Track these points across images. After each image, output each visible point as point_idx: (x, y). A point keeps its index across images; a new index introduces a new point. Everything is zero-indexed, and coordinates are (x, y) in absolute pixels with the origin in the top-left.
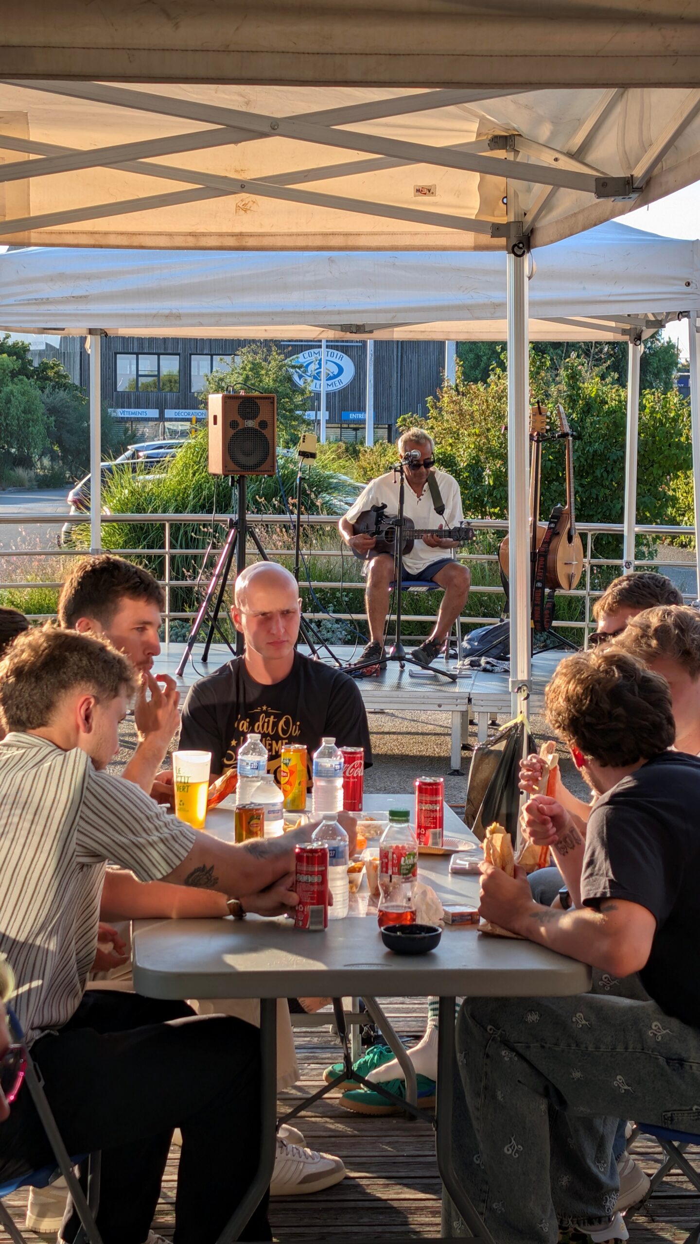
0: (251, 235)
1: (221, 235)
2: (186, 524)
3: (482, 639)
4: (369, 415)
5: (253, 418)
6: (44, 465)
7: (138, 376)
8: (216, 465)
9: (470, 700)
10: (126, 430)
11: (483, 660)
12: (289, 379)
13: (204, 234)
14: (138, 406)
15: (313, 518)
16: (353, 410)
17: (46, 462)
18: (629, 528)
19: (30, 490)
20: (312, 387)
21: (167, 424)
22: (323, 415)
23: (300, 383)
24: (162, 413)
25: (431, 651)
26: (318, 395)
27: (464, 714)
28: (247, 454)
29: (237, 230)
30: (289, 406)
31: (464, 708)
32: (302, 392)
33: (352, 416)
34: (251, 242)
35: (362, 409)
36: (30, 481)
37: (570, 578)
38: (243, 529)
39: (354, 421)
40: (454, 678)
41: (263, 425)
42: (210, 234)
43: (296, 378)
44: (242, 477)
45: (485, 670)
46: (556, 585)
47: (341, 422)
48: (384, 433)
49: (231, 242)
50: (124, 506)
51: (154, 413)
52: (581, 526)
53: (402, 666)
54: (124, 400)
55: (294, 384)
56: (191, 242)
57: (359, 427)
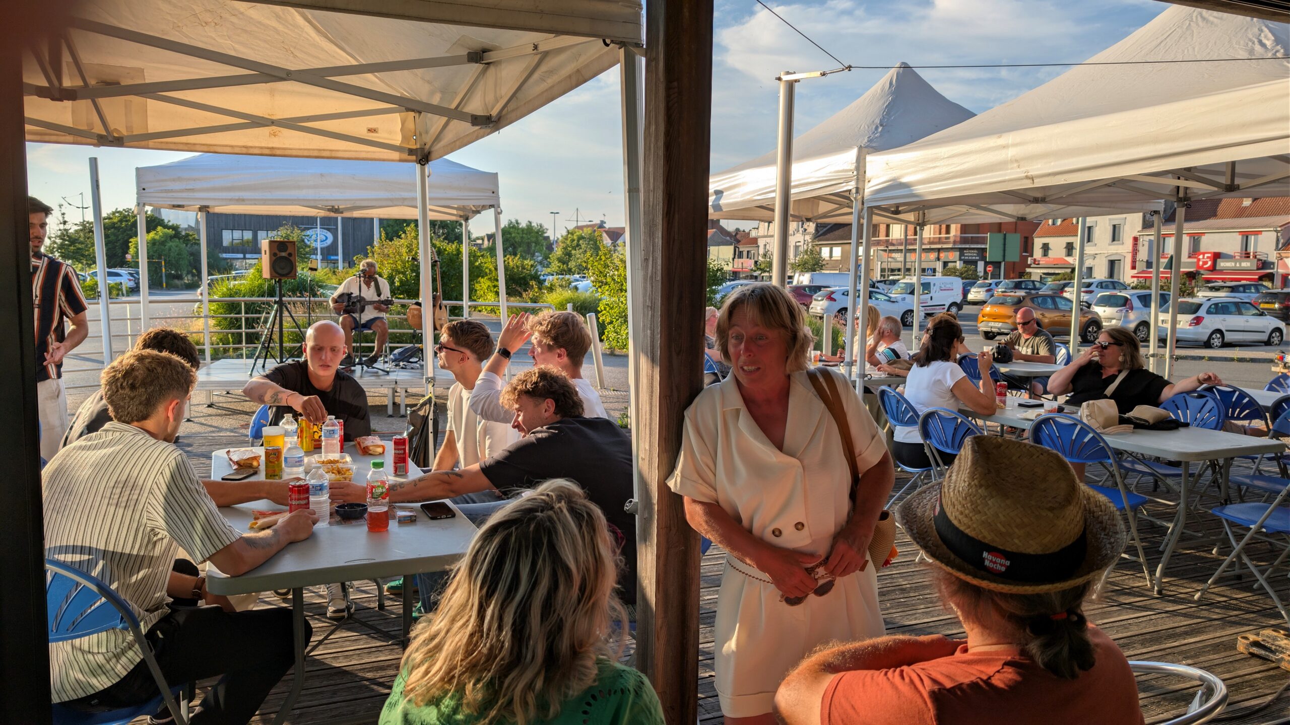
0: (279, 149)
1: (262, 148)
2: (253, 303)
4: (340, 257)
5: (285, 251)
6: (187, 279)
7: (233, 239)
8: (266, 274)
9: (396, 382)
10: (228, 263)
11: (401, 364)
12: (303, 241)
13: (251, 147)
14: (233, 253)
15: (317, 299)
16: (333, 255)
17: (190, 277)
18: (465, 303)
19: (182, 290)
20: (313, 245)
21: (247, 261)
22: (319, 257)
23: (308, 243)
24: (244, 256)
25: (374, 360)
26: (317, 249)
27: (393, 389)
28: (282, 269)
29: (270, 145)
30: (303, 252)
31: (393, 386)
32: (309, 247)
33: (332, 257)
34: (278, 152)
35: (337, 255)
36: (182, 285)
38: (281, 304)
39: (333, 260)
40: (388, 373)
41: (290, 255)
42: (255, 147)
43: (306, 241)
44: (280, 280)
45: (402, 368)
47: (327, 260)
48: (347, 265)
49: (267, 152)
50: (224, 295)
51: (241, 256)
52: (445, 302)
53: (362, 367)
54: (227, 250)
55: (305, 243)
56: (244, 150)
57: (336, 262)
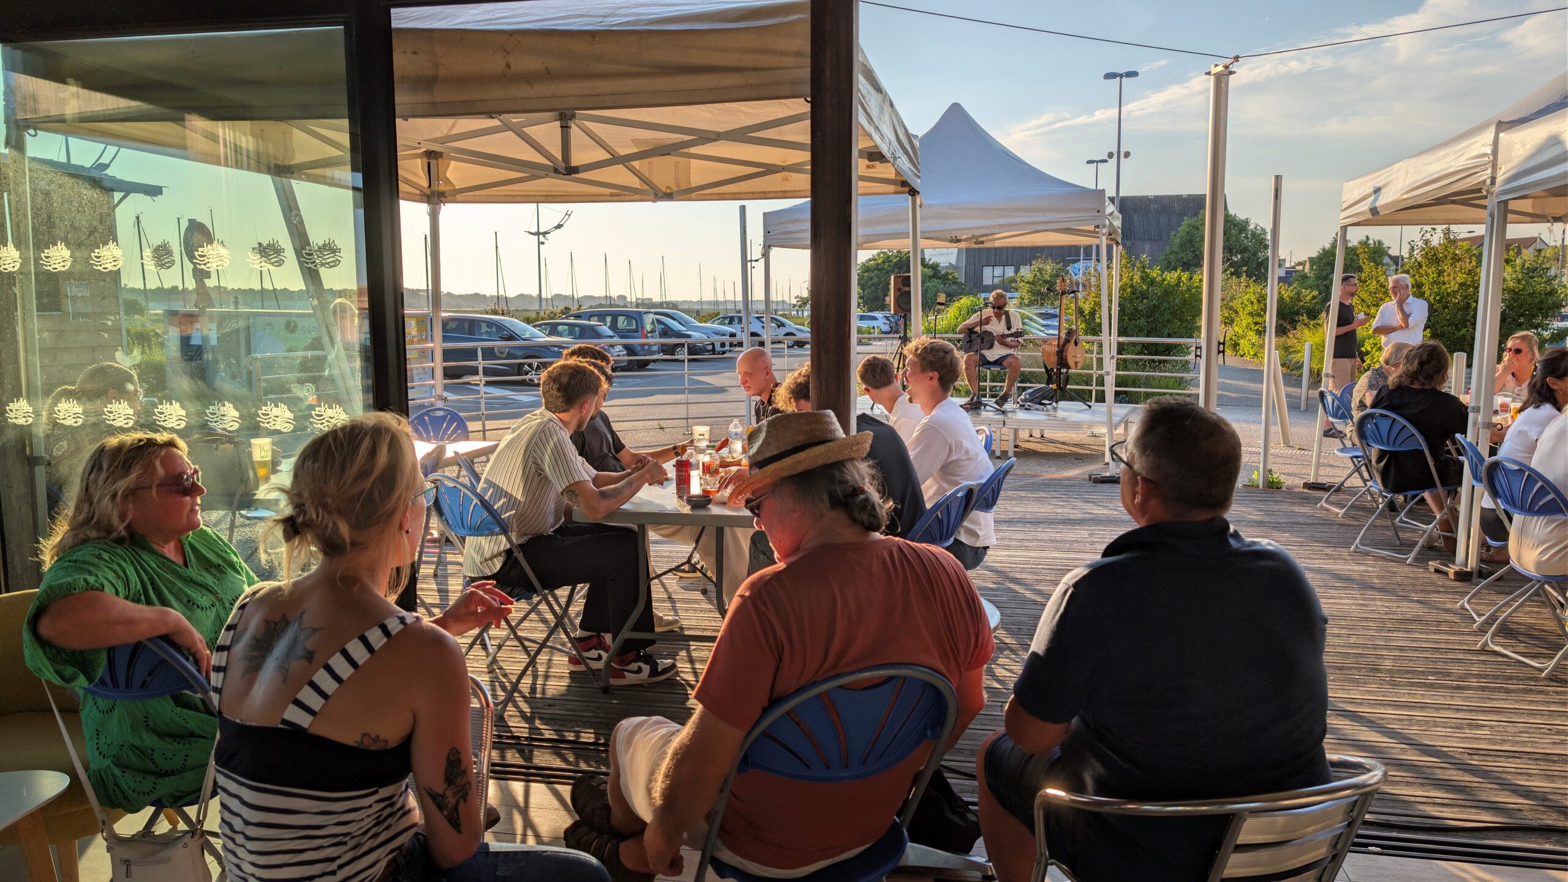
3: (1031, 394)
5: (909, 286)
11: (1027, 404)
28: (906, 304)
37: (1076, 363)
44: (905, 315)
45: (1031, 409)
46: (1068, 368)
